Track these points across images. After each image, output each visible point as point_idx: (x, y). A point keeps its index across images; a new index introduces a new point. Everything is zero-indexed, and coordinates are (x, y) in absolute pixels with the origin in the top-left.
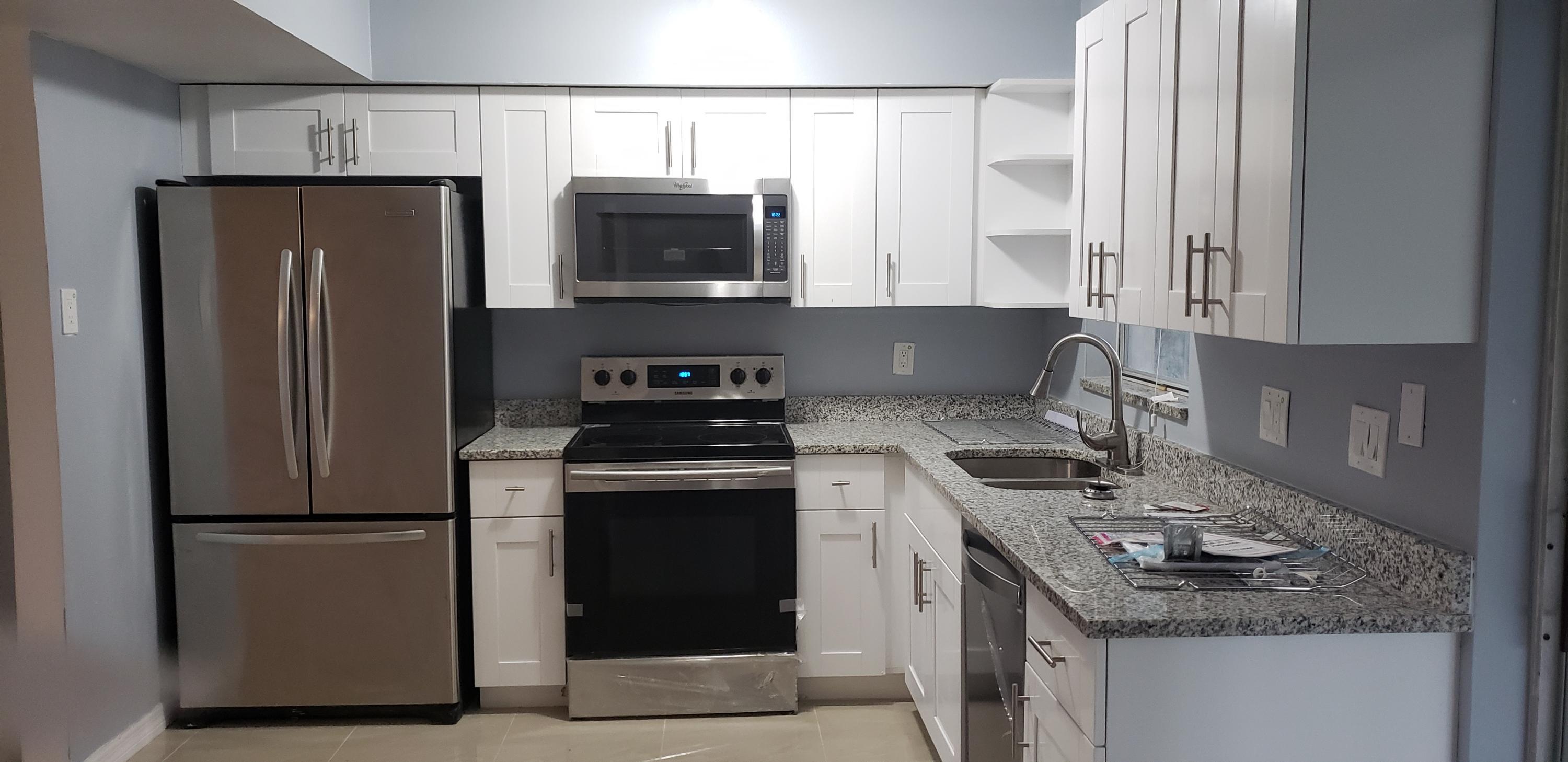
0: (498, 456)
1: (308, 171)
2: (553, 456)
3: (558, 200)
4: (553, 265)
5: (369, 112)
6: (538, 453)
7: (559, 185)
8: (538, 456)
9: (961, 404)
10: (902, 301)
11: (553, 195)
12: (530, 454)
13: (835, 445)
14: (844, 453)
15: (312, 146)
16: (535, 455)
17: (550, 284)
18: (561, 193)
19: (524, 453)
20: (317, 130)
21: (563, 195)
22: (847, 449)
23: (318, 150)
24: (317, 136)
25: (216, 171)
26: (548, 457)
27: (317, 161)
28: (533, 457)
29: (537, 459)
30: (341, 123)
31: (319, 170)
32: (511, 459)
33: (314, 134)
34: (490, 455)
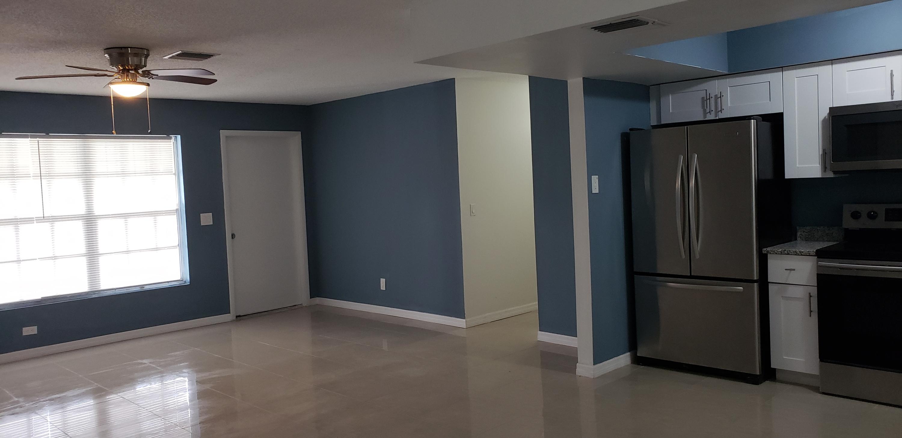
0: (781, 253)
1: (701, 118)
2: (811, 254)
3: (824, 121)
4: (821, 155)
5: (729, 88)
7: (825, 113)
11: (822, 118)
12: (798, 252)
15: (703, 106)
16: (801, 253)
17: (819, 165)
19: (795, 251)
20: (705, 99)
21: (827, 117)
23: (706, 108)
24: (706, 102)
25: (662, 123)
26: (808, 254)
27: (705, 113)
29: (802, 255)
30: (716, 94)
31: (706, 117)
32: (788, 254)
33: (705, 101)
34: (777, 252)
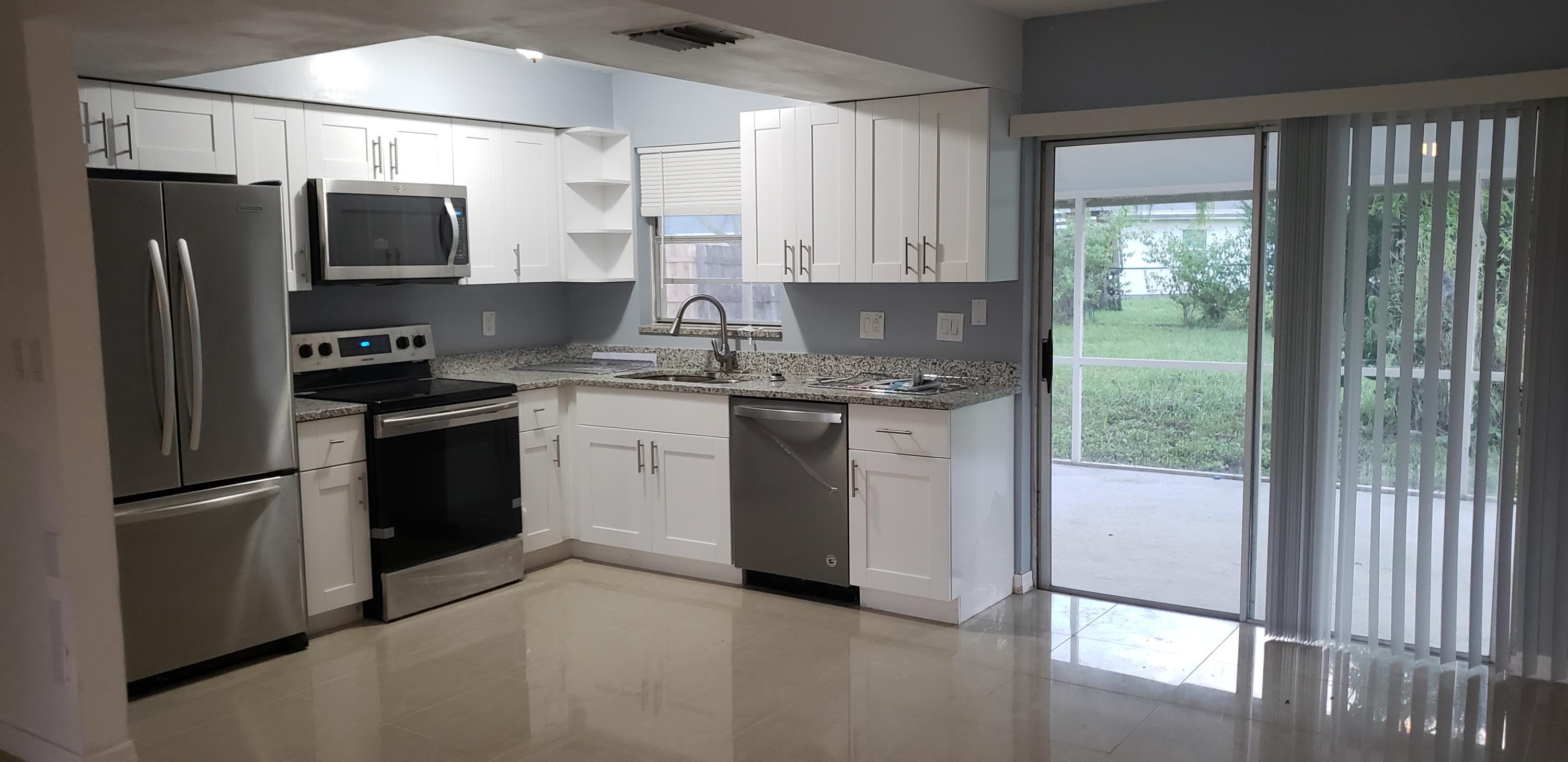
0: (322, 416)
3: (298, 197)
4: (296, 254)
5: (135, 109)
6: (350, 410)
7: (299, 187)
8: (350, 413)
9: (527, 355)
10: (524, 279)
11: (293, 194)
12: (345, 411)
13: (534, 383)
14: (539, 388)
16: (348, 412)
17: (293, 270)
18: (299, 192)
19: (341, 411)
21: (301, 193)
22: (540, 385)
26: (358, 412)
28: (347, 414)
29: (350, 415)
32: (331, 417)
34: (316, 415)
